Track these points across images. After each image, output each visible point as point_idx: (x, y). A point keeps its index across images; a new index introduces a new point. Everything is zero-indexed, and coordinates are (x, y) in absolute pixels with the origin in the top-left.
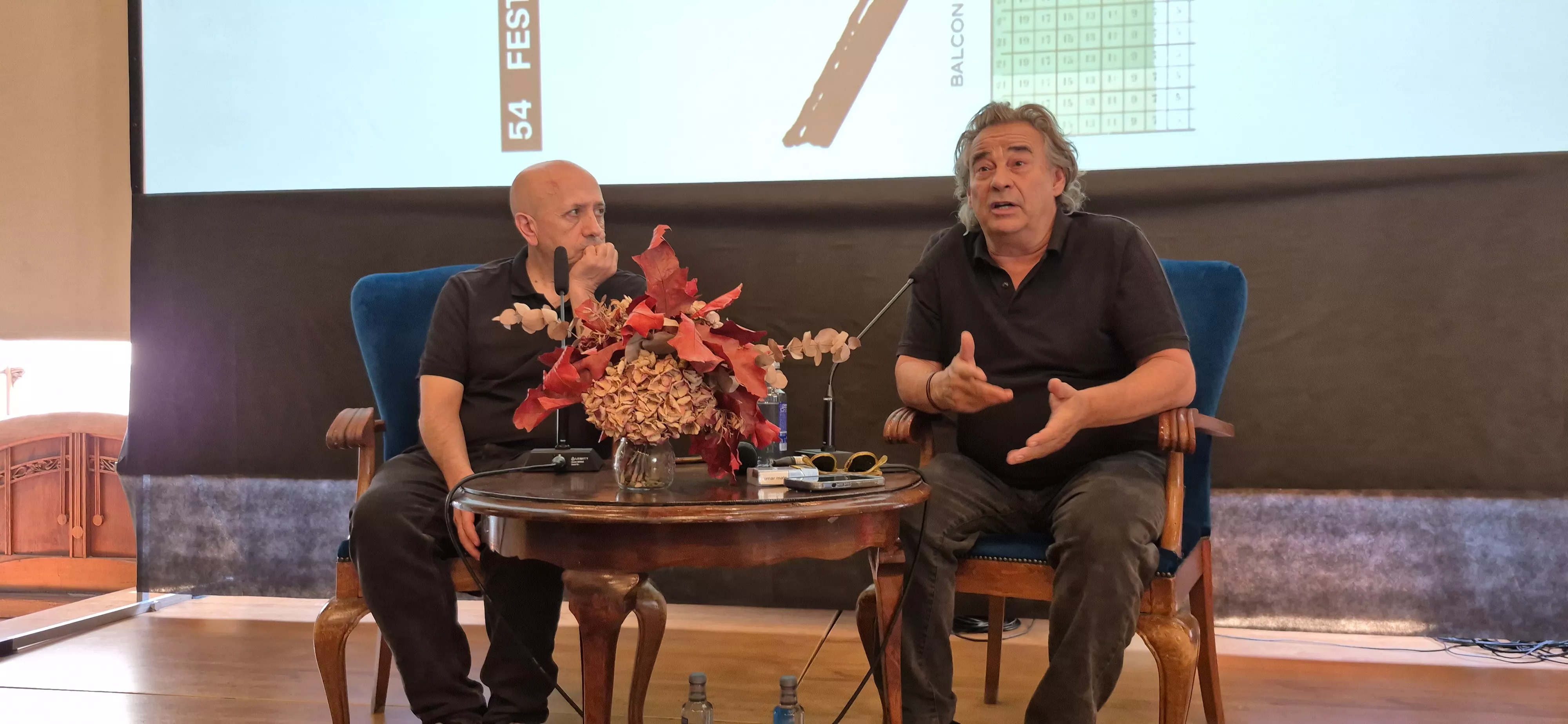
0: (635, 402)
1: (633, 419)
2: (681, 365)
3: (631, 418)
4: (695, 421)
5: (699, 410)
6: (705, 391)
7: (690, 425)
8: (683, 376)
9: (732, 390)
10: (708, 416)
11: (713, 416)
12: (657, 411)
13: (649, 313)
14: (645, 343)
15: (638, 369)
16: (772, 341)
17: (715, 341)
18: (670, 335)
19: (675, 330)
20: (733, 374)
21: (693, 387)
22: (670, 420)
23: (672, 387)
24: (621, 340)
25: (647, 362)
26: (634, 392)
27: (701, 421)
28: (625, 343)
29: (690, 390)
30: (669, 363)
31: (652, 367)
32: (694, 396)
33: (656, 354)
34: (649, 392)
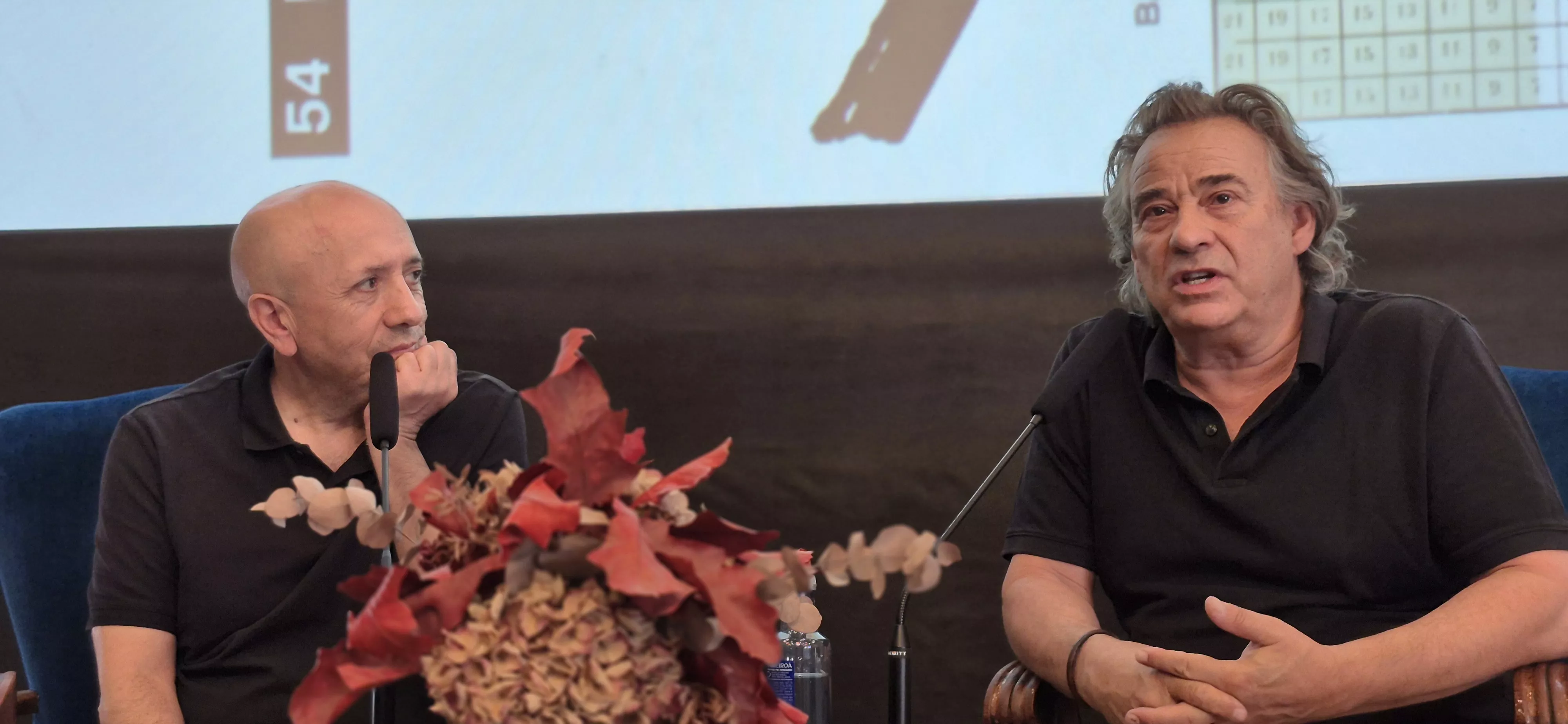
0: (524, 673)
1: (521, 708)
2: (614, 598)
3: (516, 706)
4: (642, 709)
5: (649, 687)
6: (659, 650)
8: (617, 622)
9: (711, 646)
10: (664, 697)
11: (675, 699)
12: (566, 692)
13: (552, 500)
14: (544, 558)
15: (530, 609)
17: (680, 552)
18: (592, 541)
19: (599, 532)
20: (713, 614)
21: (637, 643)
22: (592, 707)
23: (595, 645)
24: (497, 551)
25: (546, 595)
26: (524, 655)
27: (652, 709)
28: (505, 558)
30: (590, 596)
31: (557, 605)
32: (639, 660)
33: (565, 578)
34: (552, 655)
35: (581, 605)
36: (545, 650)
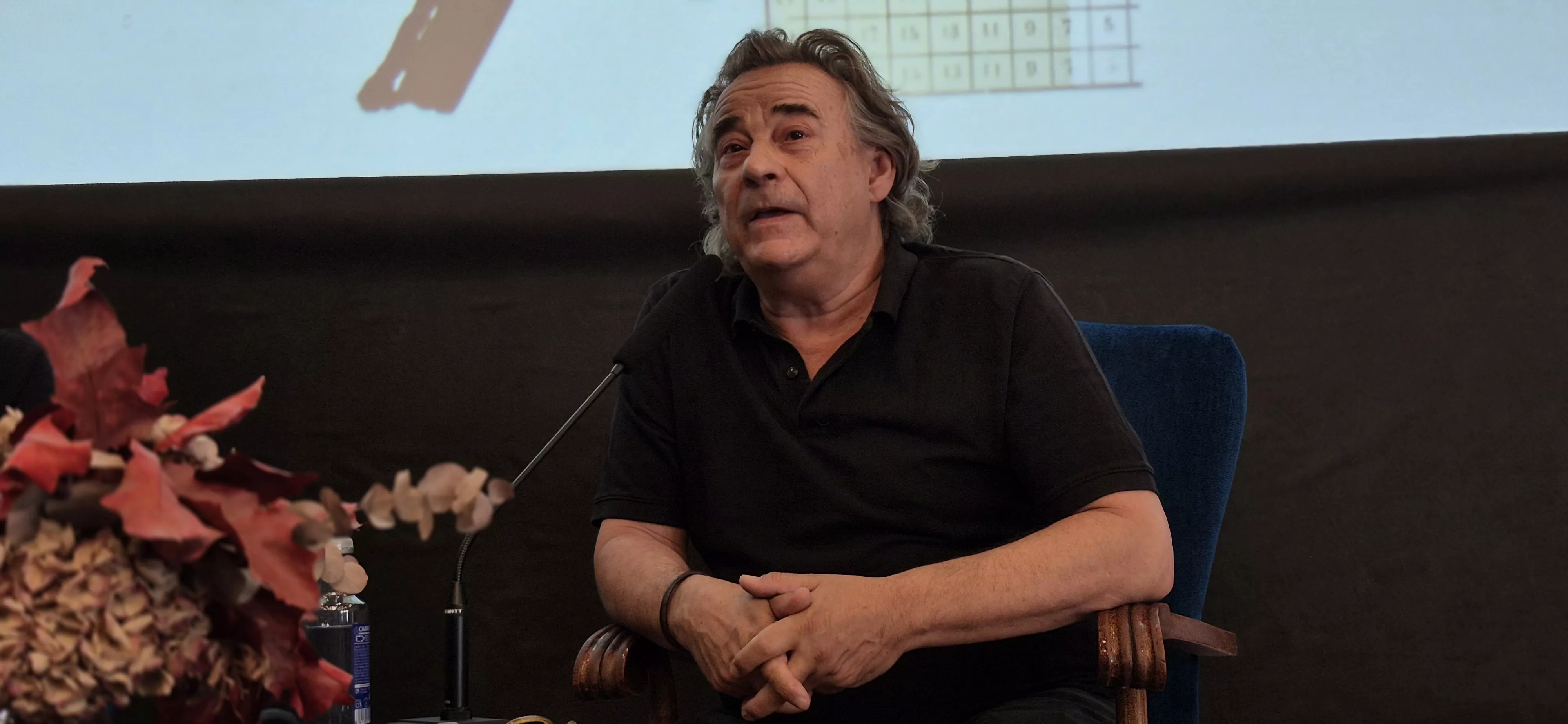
0: (28, 631)
1: (25, 668)
3: (20, 667)
4: (165, 666)
5: (173, 643)
6: (184, 603)
7: (152, 677)
8: (136, 573)
9: (243, 598)
10: (190, 652)
11: (203, 655)
12: (78, 649)
13: (58, 440)
14: (51, 506)
15: (36, 562)
16: (328, 494)
17: (206, 495)
18: (106, 486)
19: (115, 477)
20: (246, 564)
21: (158, 595)
22: (107, 666)
23: (111, 597)
25: (54, 545)
26: (28, 611)
27: (176, 666)
29: (151, 601)
30: (105, 545)
31: (66, 555)
32: (160, 613)
33: (75, 528)
34: (60, 610)
35: (94, 556)
36: (52, 605)
